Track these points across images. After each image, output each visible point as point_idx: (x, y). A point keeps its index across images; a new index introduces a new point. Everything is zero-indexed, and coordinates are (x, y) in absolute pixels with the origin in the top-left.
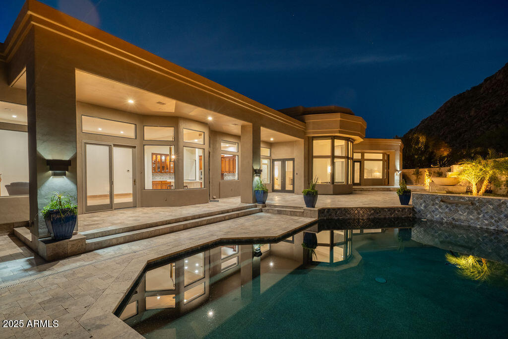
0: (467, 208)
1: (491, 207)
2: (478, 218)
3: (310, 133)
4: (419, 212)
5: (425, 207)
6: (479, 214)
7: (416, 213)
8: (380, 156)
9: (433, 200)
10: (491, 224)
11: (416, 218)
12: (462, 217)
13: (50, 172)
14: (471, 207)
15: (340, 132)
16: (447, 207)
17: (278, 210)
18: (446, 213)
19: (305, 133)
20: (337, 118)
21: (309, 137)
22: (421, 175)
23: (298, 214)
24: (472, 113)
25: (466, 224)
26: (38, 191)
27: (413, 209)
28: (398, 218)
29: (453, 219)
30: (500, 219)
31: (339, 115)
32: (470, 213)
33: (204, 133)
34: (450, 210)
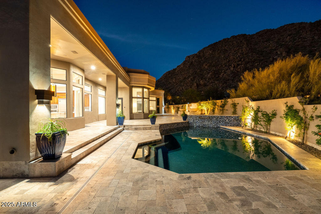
0: (208, 120)
1: (215, 119)
2: (211, 123)
3: (132, 84)
4: (191, 123)
5: (193, 121)
6: (211, 122)
7: (189, 124)
8: (155, 99)
9: (196, 118)
10: (215, 125)
11: (189, 126)
12: (206, 124)
13: (37, 101)
14: (209, 119)
15: (148, 85)
16: (201, 120)
17: (135, 128)
18: (201, 122)
19: (130, 83)
20: (146, 77)
21: (130, 86)
22: (170, 108)
23: (148, 129)
24: (174, 81)
25: (207, 126)
26: (30, 118)
27: (188, 122)
28: (184, 127)
29: (203, 125)
30: (218, 123)
31: (147, 75)
32: (209, 122)
33: (82, 77)
34: (202, 121)
